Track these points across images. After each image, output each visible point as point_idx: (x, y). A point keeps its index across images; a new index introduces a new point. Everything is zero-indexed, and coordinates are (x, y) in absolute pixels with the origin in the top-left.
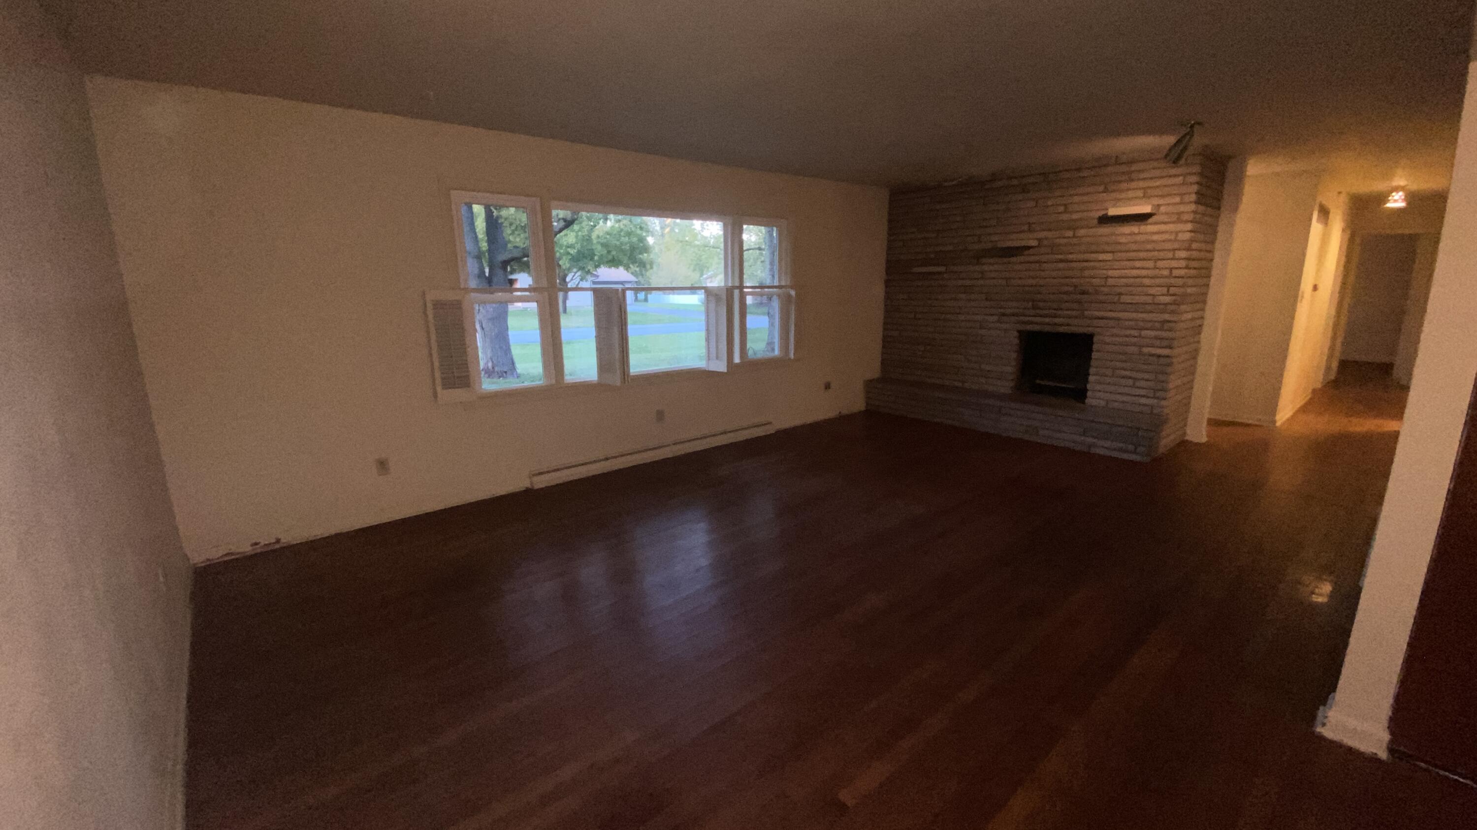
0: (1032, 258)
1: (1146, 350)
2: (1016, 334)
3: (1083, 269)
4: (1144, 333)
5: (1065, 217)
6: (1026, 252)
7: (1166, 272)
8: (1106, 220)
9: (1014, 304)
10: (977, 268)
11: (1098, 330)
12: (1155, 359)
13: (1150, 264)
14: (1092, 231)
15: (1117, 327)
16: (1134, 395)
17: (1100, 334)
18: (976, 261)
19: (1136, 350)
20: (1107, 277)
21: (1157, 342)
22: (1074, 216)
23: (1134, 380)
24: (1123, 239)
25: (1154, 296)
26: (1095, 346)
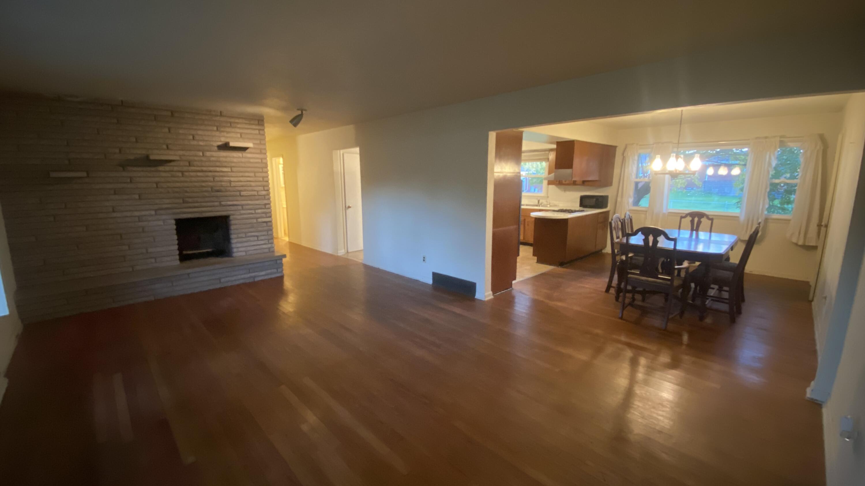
0: (176, 169)
1: (260, 220)
2: (174, 222)
3: (214, 177)
4: (257, 211)
5: (195, 143)
6: (168, 164)
7: (261, 179)
8: (225, 147)
9: (167, 201)
10: (125, 174)
11: (232, 212)
12: (265, 224)
13: (252, 174)
14: (214, 154)
15: (243, 209)
16: (259, 245)
17: (233, 215)
18: (121, 168)
19: (255, 221)
20: (230, 182)
21: (264, 215)
22: (201, 143)
23: (257, 236)
24: (235, 160)
25: (258, 191)
26: (232, 222)
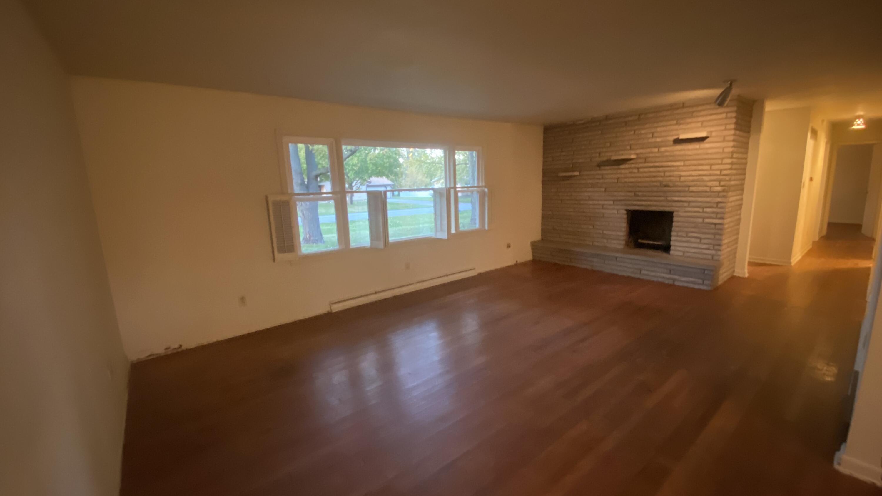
0: (633, 166)
1: (707, 220)
2: (625, 212)
3: (664, 172)
4: (705, 210)
5: (653, 140)
6: (628, 162)
7: (718, 172)
8: (678, 141)
9: (623, 194)
10: (599, 172)
11: (677, 209)
12: (713, 226)
13: (708, 167)
14: (670, 149)
15: (689, 206)
16: (701, 248)
17: (677, 211)
18: (598, 168)
19: (700, 220)
20: (681, 176)
21: (714, 215)
22: (658, 140)
23: (700, 239)
24: (690, 153)
25: (711, 187)
26: (675, 219)
